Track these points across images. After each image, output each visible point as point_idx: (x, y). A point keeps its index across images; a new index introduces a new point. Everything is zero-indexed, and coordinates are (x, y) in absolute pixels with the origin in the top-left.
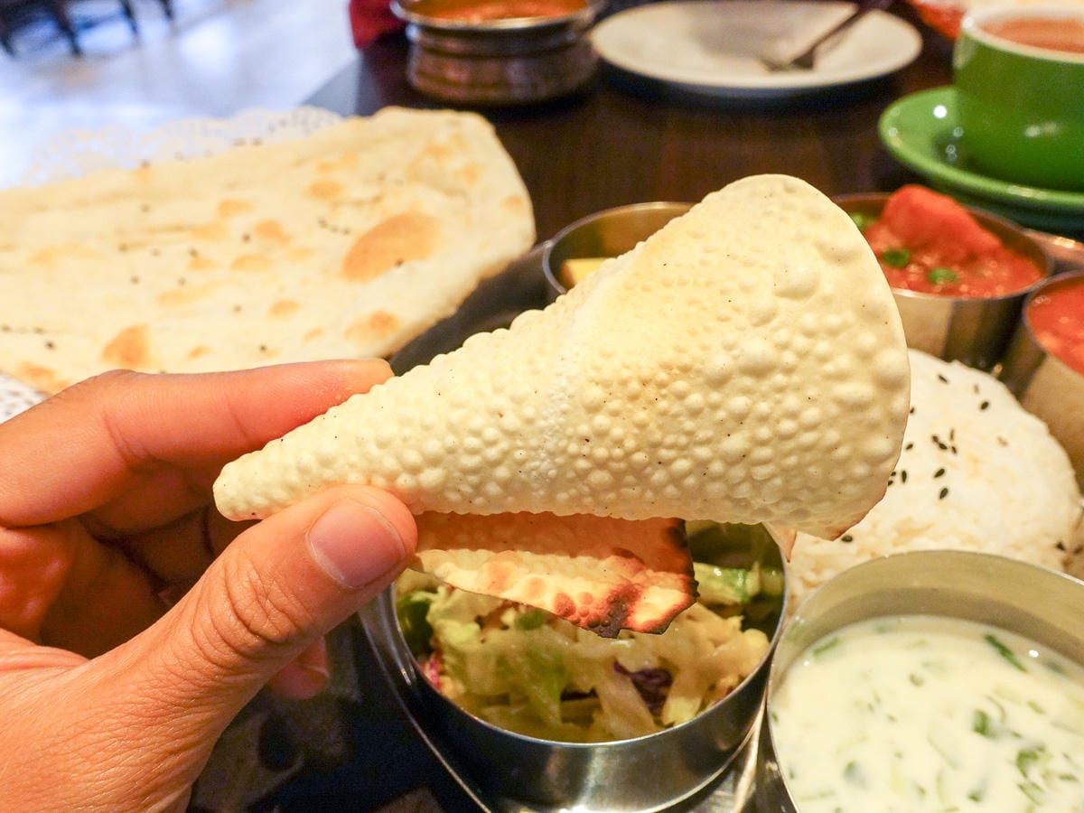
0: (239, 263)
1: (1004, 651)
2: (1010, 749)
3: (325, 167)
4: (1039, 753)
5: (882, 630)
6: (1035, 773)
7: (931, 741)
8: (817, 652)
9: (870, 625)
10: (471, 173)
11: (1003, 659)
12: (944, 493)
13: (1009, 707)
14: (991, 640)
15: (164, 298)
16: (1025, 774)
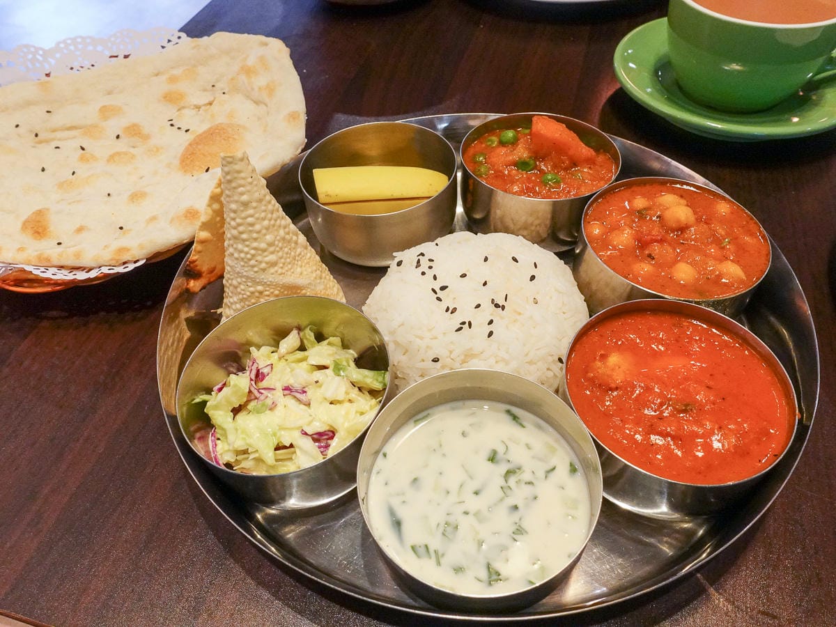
0: (112, 159)
1: (515, 418)
2: (503, 468)
3: (173, 80)
4: (517, 471)
5: (453, 409)
6: (512, 481)
7: (463, 466)
8: (415, 421)
9: (449, 406)
10: (270, 89)
11: (514, 422)
12: (491, 334)
13: (511, 445)
14: (508, 412)
15: (61, 185)
16: (506, 481)
